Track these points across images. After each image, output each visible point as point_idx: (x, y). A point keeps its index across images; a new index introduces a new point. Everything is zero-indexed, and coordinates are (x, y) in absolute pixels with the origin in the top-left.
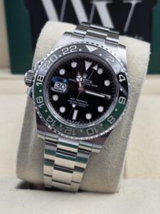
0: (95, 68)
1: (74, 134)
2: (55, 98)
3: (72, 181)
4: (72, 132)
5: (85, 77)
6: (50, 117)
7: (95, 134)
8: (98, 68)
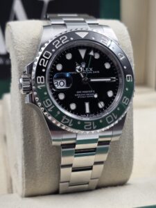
0: (92, 53)
1: (94, 128)
2: (62, 96)
3: (92, 179)
4: (92, 126)
5: (84, 66)
6: (64, 118)
7: (115, 120)
8: (94, 52)
